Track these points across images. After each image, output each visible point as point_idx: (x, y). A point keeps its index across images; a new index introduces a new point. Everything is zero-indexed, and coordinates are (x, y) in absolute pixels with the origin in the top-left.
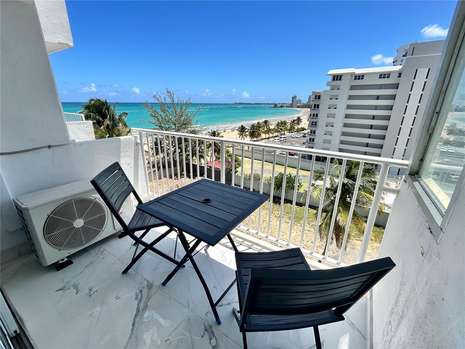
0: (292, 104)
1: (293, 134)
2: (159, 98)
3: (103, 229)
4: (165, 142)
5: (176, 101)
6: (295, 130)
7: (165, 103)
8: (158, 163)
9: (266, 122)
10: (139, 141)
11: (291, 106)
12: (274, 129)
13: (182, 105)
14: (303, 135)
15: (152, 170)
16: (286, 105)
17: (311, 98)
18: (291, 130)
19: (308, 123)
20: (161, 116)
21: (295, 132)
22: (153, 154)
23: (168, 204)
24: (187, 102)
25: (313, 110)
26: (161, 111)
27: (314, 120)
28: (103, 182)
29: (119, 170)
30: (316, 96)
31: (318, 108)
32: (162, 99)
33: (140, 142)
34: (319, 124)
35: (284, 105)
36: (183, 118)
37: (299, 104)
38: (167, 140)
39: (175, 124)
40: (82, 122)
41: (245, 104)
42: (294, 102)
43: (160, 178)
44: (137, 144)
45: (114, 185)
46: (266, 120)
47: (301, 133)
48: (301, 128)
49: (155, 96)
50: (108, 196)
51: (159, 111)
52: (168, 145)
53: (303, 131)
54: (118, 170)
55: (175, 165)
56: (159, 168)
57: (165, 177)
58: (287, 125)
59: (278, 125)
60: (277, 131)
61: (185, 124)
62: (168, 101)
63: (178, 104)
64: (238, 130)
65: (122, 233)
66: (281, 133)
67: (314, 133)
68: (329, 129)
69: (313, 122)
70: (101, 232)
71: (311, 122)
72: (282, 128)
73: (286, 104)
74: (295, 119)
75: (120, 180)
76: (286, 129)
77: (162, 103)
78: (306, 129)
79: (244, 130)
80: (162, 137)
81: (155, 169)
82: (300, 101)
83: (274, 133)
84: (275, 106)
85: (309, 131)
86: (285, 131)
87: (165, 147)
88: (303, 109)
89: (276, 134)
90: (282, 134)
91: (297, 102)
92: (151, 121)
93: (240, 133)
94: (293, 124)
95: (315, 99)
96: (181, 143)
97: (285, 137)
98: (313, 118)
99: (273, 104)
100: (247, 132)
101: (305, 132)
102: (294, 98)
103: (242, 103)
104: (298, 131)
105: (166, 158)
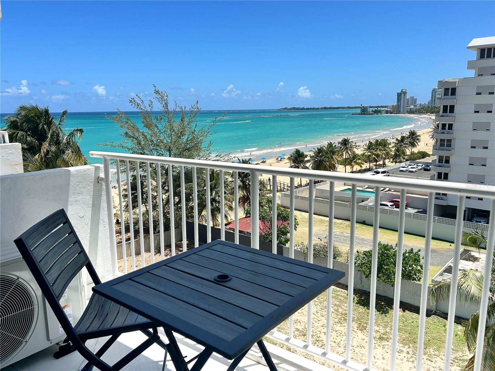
0: (398, 106)
1: (403, 164)
2: (141, 104)
3: (27, 339)
4: (151, 183)
5: (171, 108)
6: (406, 157)
7: (153, 113)
8: (136, 223)
9: (345, 142)
10: (102, 175)
11: (396, 110)
12: (363, 155)
13: (182, 114)
14: (424, 166)
15: (124, 236)
16: (386, 109)
17: (437, 93)
18: (397, 157)
19: (432, 142)
20: (143, 135)
21: (407, 160)
22: (127, 206)
23: (149, 284)
24: (192, 107)
25: (442, 116)
26: (144, 126)
27: (445, 137)
28: (36, 243)
29: (64, 224)
30: (446, 90)
31: (453, 112)
32: (147, 105)
33: (103, 177)
34: (456, 144)
35: (382, 109)
36: (185, 139)
37: (412, 107)
38: (154, 180)
39: (169, 150)
40: (3, 144)
41: (303, 109)
42: (402, 102)
43: (138, 253)
44: (98, 180)
45: (54, 250)
46: (346, 138)
47: (420, 163)
48: (419, 152)
49: (133, 100)
50: (44, 270)
51: (140, 126)
52: (155, 189)
53: (423, 158)
54: (62, 225)
55: (167, 228)
56: (137, 232)
57: (148, 250)
58: (388, 148)
59: (370, 147)
60: (368, 159)
61: (189, 149)
62: (158, 107)
63: (175, 113)
64: (289, 159)
65: (61, 348)
66: (378, 163)
67: (447, 161)
68: (479, 153)
69: (442, 141)
70: (24, 343)
71: (439, 141)
72: (379, 153)
73: (386, 107)
74: (404, 135)
75: (65, 243)
76: (388, 155)
77: (147, 112)
78: (429, 155)
79: (301, 159)
80: (145, 174)
81: (129, 234)
82: (414, 101)
83: (363, 164)
84: (364, 111)
85: (436, 157)
86: (385, 159)
87: (150, 193)
88: (421, 116)
89: (366, 166)
90: (380, 166)
91: (408, 103)
92: (125, 145)
93: (293, 164)
94: (401, 146)
95: (444, 95)
96: (179, 186)
97: (386, 170)
98: (442, 133)
99: (358, 108)
100: (308, 161)
101: (428, 160)
102: (400, 96)
103: (298, 109)
104: (413, 158)
105: (151, 214)
